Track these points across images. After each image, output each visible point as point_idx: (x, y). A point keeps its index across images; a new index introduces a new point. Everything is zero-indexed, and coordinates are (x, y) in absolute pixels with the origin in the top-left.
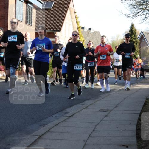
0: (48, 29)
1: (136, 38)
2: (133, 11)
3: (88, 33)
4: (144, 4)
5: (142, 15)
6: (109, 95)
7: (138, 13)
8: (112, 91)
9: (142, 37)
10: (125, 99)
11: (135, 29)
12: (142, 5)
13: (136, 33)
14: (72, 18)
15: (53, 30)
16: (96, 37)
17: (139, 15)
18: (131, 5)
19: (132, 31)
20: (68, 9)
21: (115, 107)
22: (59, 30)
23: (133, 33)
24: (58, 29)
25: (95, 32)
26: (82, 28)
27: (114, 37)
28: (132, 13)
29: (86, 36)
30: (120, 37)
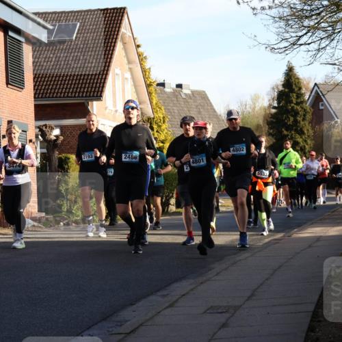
0: (68, 93)
1: (302, 102)
2: (287, 36)
3: (176, 97)
4: (313, 15)
5: (309, 44)
6: (235, 263)
7: (299, 39)
9: (318, 99)
10: (276, 270)
11: (298, 79)
12: (307, 17)
13: (300, 89)
14: (129, 62)
15: (82, 96)
16: (197, 106)
17: (301, 45)
18: (280, 18)
19: (290, 83)
20: (116, 39)
21: (249, 298)
22: (97, 96)
23: (292, 91)
24: (94, 92)
25: (193, 94)
26: (159, 85)
27: (244, 103)
28: (283, 40)
29: (171, 105)
30: (260, 100)
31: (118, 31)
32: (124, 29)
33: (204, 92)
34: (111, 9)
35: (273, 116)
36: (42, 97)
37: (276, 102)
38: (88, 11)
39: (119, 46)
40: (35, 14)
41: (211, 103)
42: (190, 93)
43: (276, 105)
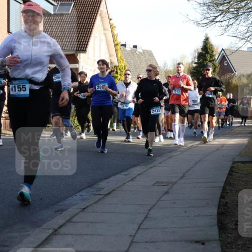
1: (213, 60)
2: (208, 16)
3: (133, 54)
4: (225, 3)
5: (222, 22)
6: (171, 157)
7: (215, 18)
8: (176, 150)
9: (223, 58)
10: (197, 163)
11: (212, 45)
12: (221, 4)
13: (213, 52)
14: (104, 29)
15: (74, 50)
17: (217, 22)
19: (207, 48)
20: (97, 14)
21: (181, 178)
22: (83, 50)
23: (207, 53)
24: (82, 47)
25: (144, 52)
26: (122, 45)
28: (205, 18)
29: (129, 58)
31: (98, 9)
32: (102, 8)
33: (151, 51)
35: (195, 68)
37: (196, 59)
39: (98, 19)
41: (155, 59)
42: (142, 51)
43: (196, 61)
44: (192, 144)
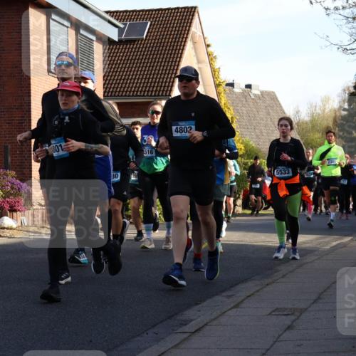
0: (137, 92)
3: (245, 97)
14: (199, 62)
15: (151, 96)
16: (266, 107)
18: (354, 18)
20: (187, 38)
21: (315, 301)
24: (163, 90)
25: (262, 95)
26: (228, 85)
27: (314, 105)
29: (240, 105)
30: (331, 102)
31: (189, 30)
32: (195, 28)
33: (273, 92)
34: (182, 8)
35: (343, 118)
36: (111, 96)
37: (346, 104)
38: (159, 10)
39: (189, 45)
40: (107, 12)
41: (280, 104)
42: (259, 93)
44: (338, 242)
